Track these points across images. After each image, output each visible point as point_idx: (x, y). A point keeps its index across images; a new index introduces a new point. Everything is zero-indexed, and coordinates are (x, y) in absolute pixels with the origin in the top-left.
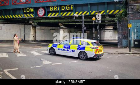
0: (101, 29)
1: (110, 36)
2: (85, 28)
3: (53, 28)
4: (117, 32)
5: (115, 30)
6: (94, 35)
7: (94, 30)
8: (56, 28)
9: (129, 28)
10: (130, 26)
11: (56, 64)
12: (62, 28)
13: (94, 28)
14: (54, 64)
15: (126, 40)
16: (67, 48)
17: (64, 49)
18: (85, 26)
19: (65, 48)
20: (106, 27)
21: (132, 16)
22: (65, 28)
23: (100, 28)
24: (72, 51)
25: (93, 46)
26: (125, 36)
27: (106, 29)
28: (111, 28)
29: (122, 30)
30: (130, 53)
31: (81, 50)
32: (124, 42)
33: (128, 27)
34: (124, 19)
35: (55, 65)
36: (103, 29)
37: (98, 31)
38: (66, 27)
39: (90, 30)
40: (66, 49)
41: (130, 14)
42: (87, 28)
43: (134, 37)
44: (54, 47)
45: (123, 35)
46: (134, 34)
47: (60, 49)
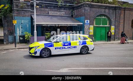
9: (14, 24)
10: (15, 22)
15: (12, 36)
21: (17, 12)
24: (74, 48)
26: (11, 32)
29: (7, 26)
30: (15, 48)
31: (83, 45)
32: (10, 38)
33: (13, 23)
34: (10, 15)
40: (66, 47)
41: (15, 11)
43: (20, 33)
44: (48, 47)
45: (9, 31)
46: (19, 30)
47: (58, 48)
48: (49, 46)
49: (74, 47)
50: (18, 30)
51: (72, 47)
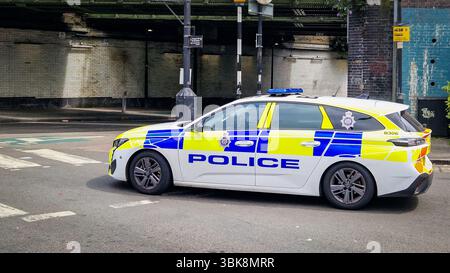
0: (272, 47)
1: (315, 82)
2: (197, 41)
3: (34, 34)
4: (344, 64)
5: (336, 54)
6: (239, 74)
7: (239, 52)
8: (49, 35)
9: (400, 46)
10: (403, 35)
11: (44, 216)
12: (79, 36)
13: (239, 41)
14: (37, 218)
16: (250, 149)
17: (230, 155)
18: (199, 28)
19: (232, 147)
20: (296, 38)
22: (94, 38)
23: (267, 44)
25: (402, 134)
27: (296, 46)
28: (321, 42)
29: (366, 52)
31: (337, 159)
33: (395, 39)
35: (40, 222)
36: (282, 47)
37: (260, 53)
38: (101, 34)
39: (223, 49)
40: (243, 157)
42: (205, 42)
43: (420, 87)
44: (158, 149)
45: (372, 75)
46: (420, 74)
47: (204, 158)
48: (162, 145)
49: (284, 163)
50: (414, 71)
51: (272, 163)
